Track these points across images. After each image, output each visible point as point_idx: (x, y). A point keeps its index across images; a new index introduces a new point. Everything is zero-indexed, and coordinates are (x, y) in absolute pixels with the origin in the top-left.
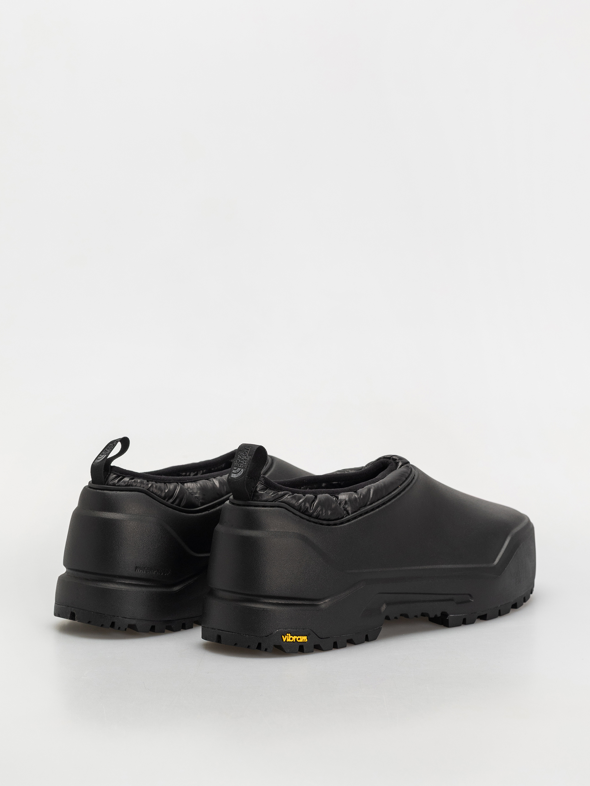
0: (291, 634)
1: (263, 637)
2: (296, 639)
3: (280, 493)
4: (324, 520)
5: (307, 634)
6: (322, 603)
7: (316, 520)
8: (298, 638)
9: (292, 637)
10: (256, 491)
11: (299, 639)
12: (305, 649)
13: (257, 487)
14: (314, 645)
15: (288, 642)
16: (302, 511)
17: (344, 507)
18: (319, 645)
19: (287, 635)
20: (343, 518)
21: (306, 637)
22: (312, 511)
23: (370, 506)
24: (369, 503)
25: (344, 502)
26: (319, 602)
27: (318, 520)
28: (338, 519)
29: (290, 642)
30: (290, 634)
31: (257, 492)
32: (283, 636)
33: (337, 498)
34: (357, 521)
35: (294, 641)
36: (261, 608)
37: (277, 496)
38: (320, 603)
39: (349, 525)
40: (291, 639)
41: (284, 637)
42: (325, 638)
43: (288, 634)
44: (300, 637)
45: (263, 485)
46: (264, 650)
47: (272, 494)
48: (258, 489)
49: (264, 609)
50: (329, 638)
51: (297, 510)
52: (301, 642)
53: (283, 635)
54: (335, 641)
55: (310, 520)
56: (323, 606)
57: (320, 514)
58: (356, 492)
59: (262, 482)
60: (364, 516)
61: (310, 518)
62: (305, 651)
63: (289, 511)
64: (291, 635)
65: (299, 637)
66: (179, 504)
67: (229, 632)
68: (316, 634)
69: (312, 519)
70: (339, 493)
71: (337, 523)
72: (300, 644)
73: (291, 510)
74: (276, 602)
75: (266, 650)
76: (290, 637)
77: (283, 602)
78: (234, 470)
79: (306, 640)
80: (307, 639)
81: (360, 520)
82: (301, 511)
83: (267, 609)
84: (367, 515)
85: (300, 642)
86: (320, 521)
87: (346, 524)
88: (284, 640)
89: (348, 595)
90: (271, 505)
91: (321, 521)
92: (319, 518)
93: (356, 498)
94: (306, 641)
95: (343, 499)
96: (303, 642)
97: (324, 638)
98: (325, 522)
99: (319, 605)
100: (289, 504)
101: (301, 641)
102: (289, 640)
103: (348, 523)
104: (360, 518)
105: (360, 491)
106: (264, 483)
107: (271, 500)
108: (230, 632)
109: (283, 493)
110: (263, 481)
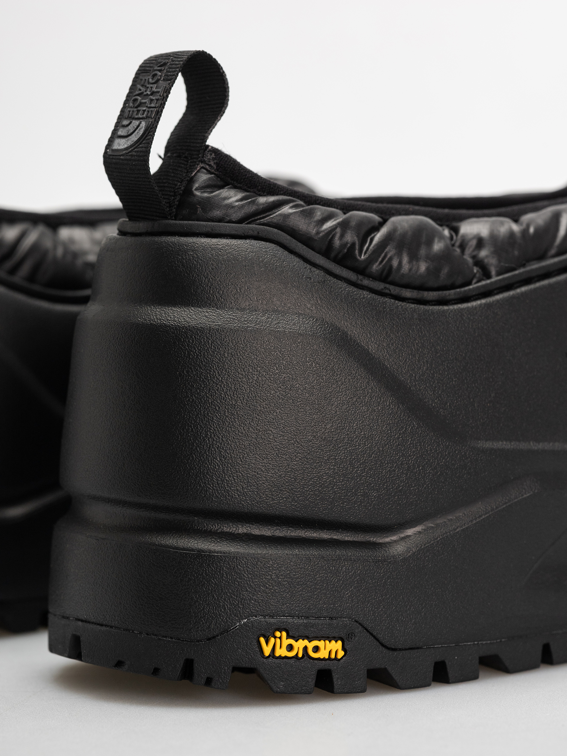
0: (290, 634)
1: (198, 641)
2: (305, 648)
3: (262, 200)
4: (407, 286)
5: (342, 635)
6: (394, 538)
7: (379, 286)
8: (311, 645)
9: (291, 641)
10: (188, 192)
11: (316, 649)
12: (337, 682)
13: (191, 181)
14: (368, 671)
15: (280, 657)
16: (336, 256)
17: (474, 257)
18: (385, 669)
19: (275, 637)
20: (469, 283)
21: (340, 643)
22: (367, 256)
23: (556, 260)
24: (553, 251)
25: (474, 243)
26: (387, 537)
27: (387, 286)
28: (453, 287)
29: (286, 657)
30: (284, 634)
31: (191, 193)
32: (262, 640)
33: (456, 230)
34: (513, 297)
35: (300, 655)
36: (193, 550)
37: (253, 208)
38: (387, 540)
39: (489, 306)
40: (290, 648)
41: (267, 642)
42: (406, 649)
43: (278, 634)
44: (320, 644)
45: (211, 173)
46: (203, 681)
47: (237, 201)
48: (196, 185)
49: (200, 551)
50: (418, 648)
51: (318, 253)
52: (324, 659)
53: (264, 637)
54: (439, 659)
55: (359, 282)
56: (399, 549)
57: (391, 267)
58: (516, 221)
59: (210, 165)
60: (538, 285)
61: (360, 277)
62: (336, 687)
63: (291, 251)
64: (288, 637)
65: (315, 643)
66: (32, 277)
67: (102, 625)
68: (374, 637)
69: (366, 282)
70: (462, 218)
71: (448, 298)
72: (322, 665)
73: (297, 250)
74: (245, 531)
75: (209, 682)
76: (286, 642)
77: (267, 531)
78: (121, 130)
79: (341, 654)
80: (344, 649)
81: (522, 294)
82: (333, 255)
83: (210, 551)
84: (545, 282)
85: (319, 659)
86: (392, 287)
87: (479, 302)
88: (267, 651)
89: (480, 516)
90: (233, 232)
91: (394, 290)
92: (390, 279)
93: (512, 234)
94: (339, 657)
95: (470, 237)
96: (329, 659)
97: (400, 650)
98: (408, 293)
99: (384, 544)
100: (293, 233)
101: (323, 654)
102: (281, 652)
103: (483, 301)
104: (524, 289)
105: (526, 218)
106: (217, 170)
107: (236, 216)
108: (106, 626)
109: (272, 199)
110: (212, 163)
